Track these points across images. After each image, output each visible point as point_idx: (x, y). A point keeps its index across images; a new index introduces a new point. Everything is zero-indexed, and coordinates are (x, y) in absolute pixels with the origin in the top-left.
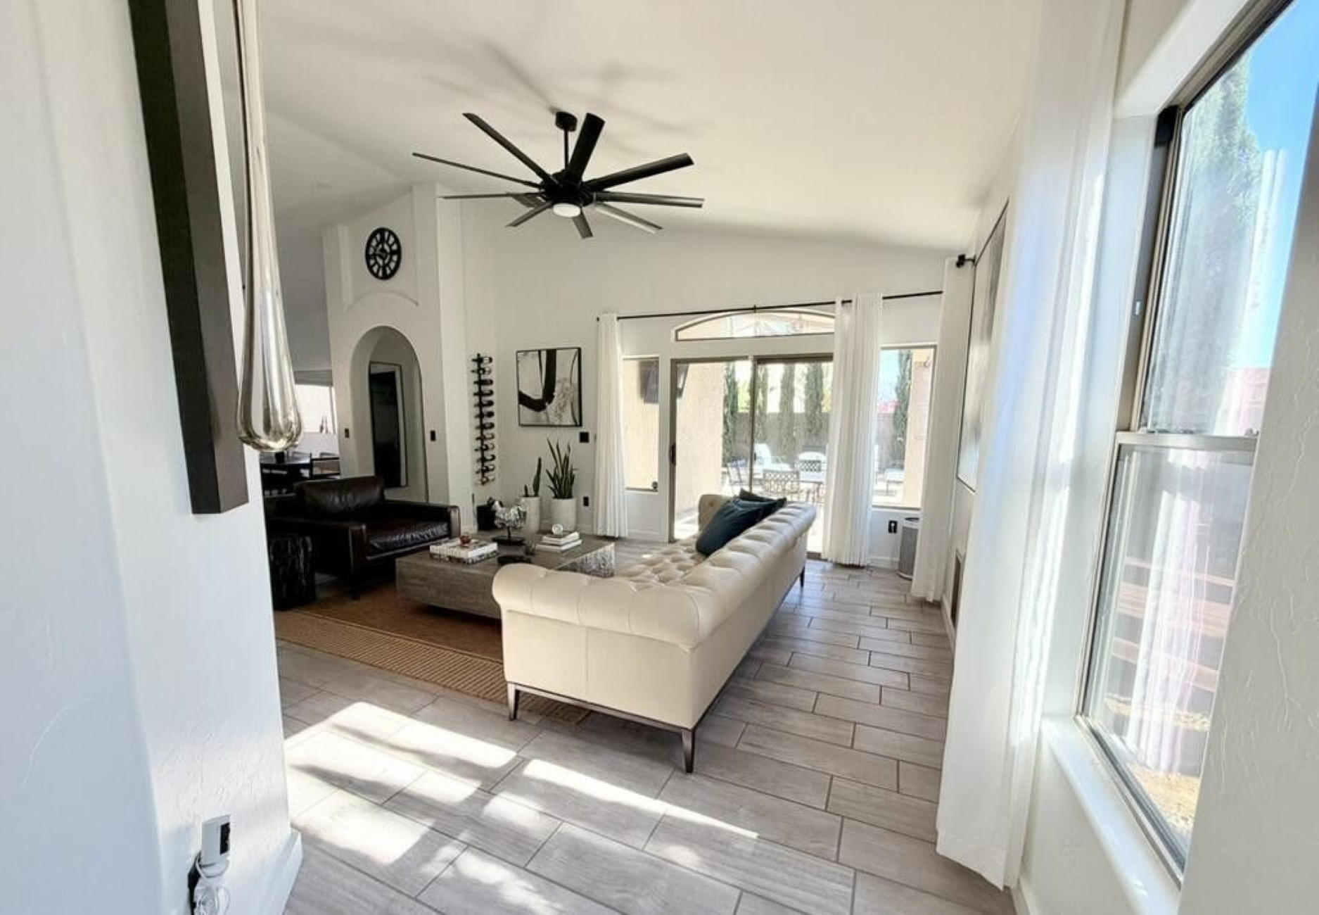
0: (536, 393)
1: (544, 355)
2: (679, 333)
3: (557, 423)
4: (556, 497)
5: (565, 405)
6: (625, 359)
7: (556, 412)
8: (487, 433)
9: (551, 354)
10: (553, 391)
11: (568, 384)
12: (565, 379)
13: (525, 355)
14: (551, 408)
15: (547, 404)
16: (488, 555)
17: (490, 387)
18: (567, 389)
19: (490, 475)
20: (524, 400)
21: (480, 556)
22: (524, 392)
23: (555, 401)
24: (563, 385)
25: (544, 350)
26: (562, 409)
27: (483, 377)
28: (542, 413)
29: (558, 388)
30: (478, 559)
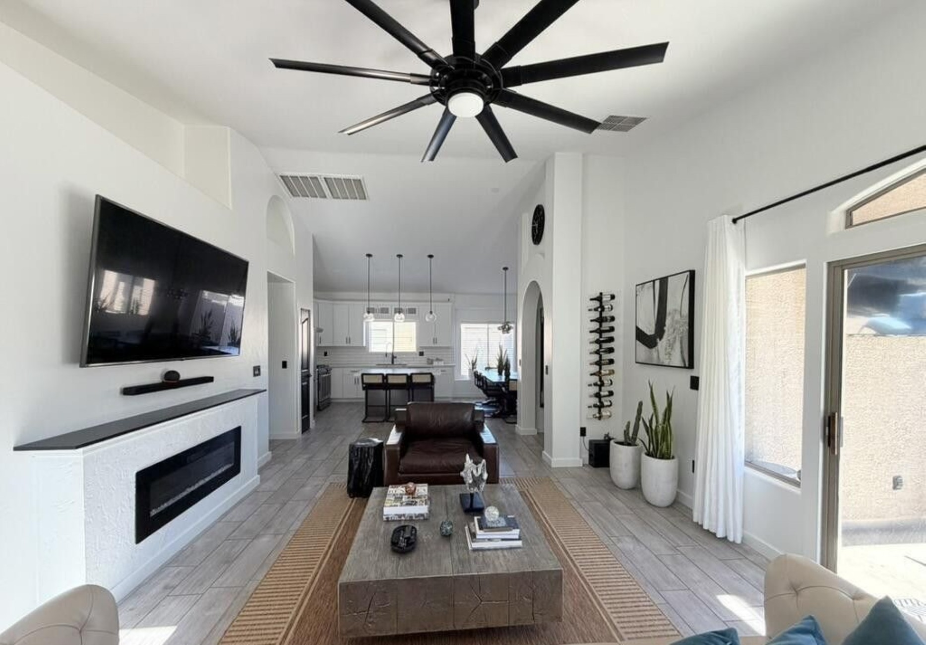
0: (649, 329)
1: (657, 283)
2: (855, 213)
3: (666, 363)
4: (649, 454)
5: (674, 341)
6: (748, 277)
7: (666, 349)
8: (605, 369)
9: (664, 281)
10: (664, 325)
11: (677, 317)
12: (675, 310)
13: (642, 287)
14: (662, 344)
15: (658, 340)
16: (411, 517)
17: (612, 324)
18: (677, 322)
19: (605, 412)
20: (641, 336)
21: (400, 516)
22: (640, 327)
23: (665, 336)
24: (673, 319)
25: (657, 280)
26: (671, 345)
27: (604, 315)
28: (654, 350)
29: (668, 322)
30: (396, 518)
